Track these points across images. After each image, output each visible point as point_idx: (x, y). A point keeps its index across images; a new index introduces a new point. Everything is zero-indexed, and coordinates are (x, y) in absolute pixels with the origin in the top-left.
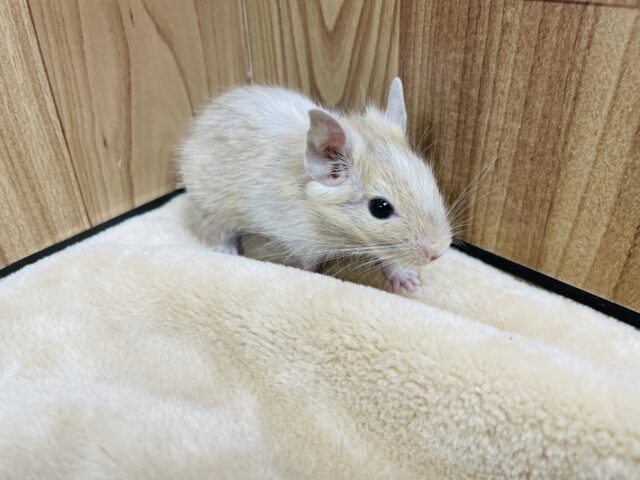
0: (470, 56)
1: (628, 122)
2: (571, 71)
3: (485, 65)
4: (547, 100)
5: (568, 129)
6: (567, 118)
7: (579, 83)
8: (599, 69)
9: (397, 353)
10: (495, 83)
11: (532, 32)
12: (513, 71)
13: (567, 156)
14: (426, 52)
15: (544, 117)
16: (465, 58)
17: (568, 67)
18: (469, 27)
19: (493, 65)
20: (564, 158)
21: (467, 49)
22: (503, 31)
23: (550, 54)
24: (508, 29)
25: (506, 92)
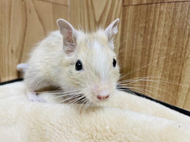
0: (147, 24)
2: (186, 26)
3: (153, 27)
4: (177, 37)
5: (186, 47)
6: (186, 43)
9: (122, 134)
10: (157, 33)
11: (171, 13)
12: (164, 28)
13: (186, 58)
15: (176, 43)
16: (145, 26)
17: (185, 24)
18: (147, 14)
19: (156, 27)
20: (185, 59)
21: (146, 22)
22: (160, 14)
23: (178, 20)
24: (162, 14)
25: (161, 36)
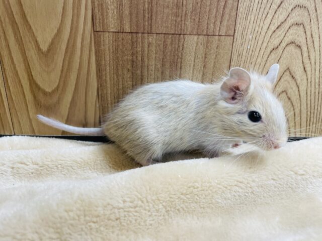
0: (135, 57)
1: (199, 73)
2: (177, 59)
3: (143, 60)
4: (170, 71)
7: (181, 63)
8: (187, 57)
10: (148, 67)
11: (161, 46)
12: (155, 61)
14: (112, 57)
16: (132, 58)
17: (176, 57)
18: (132, 46)
19: (146, 60)
21: (133, 54)
22: (149, 46)
23: (169, 53)
24: (151, 45)
25: (153, 70)
